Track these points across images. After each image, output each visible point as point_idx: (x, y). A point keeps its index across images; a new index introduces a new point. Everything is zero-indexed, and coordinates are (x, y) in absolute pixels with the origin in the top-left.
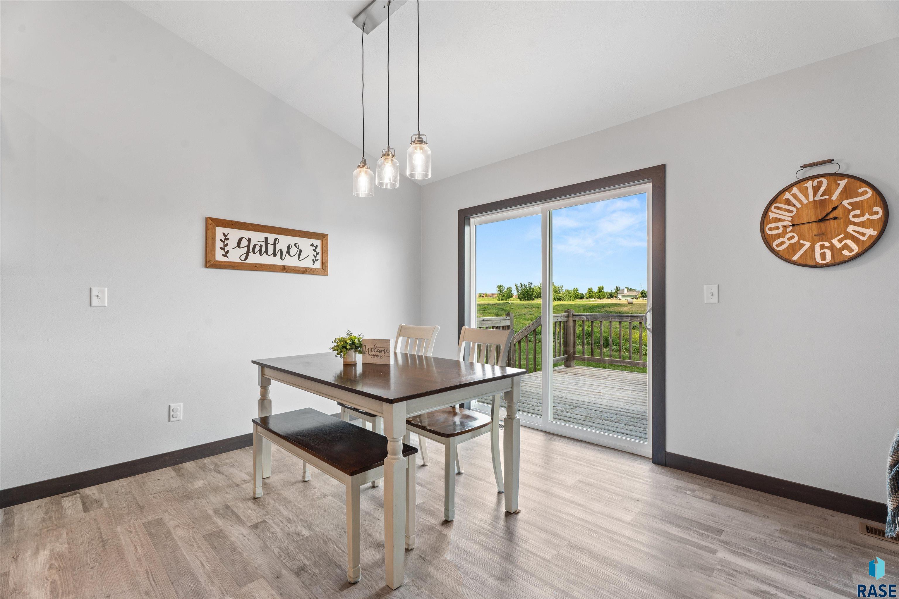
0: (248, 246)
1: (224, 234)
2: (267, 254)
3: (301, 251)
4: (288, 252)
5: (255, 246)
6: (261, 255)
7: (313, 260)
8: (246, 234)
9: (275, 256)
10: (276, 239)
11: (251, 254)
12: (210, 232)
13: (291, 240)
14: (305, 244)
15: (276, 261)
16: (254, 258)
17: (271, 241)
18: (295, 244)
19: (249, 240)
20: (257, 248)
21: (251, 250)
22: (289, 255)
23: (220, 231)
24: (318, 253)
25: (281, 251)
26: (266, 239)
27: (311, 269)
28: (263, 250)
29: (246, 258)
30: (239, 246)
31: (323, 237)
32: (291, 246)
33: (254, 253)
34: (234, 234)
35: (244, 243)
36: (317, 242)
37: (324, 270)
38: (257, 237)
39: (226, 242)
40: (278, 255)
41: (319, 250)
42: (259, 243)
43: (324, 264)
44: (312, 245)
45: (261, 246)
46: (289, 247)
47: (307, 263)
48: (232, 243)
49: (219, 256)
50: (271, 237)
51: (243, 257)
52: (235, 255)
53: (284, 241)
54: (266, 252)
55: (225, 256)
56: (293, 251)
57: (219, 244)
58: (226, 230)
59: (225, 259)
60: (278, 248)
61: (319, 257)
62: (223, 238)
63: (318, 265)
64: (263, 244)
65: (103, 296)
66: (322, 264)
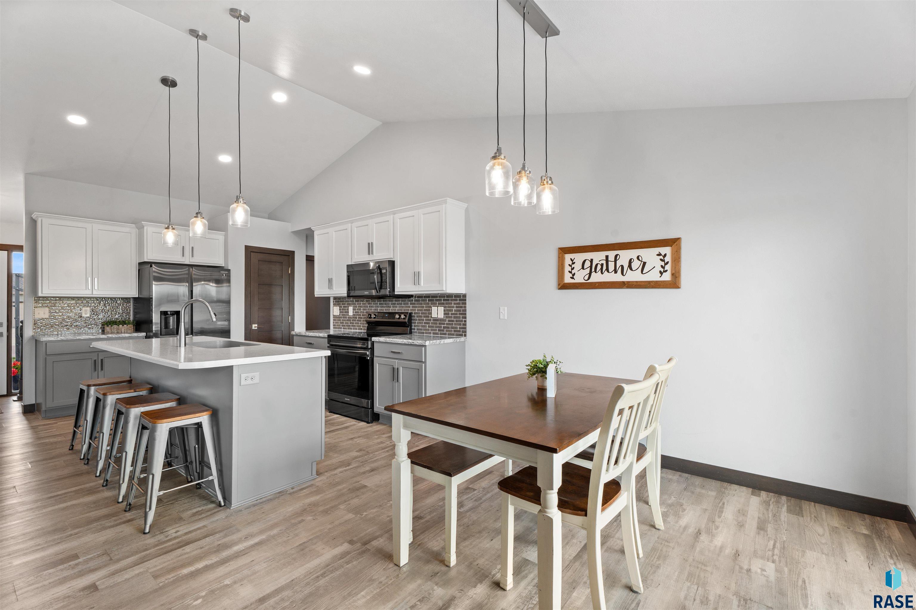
0: (591, 267)
1: (571, 259)
2: (608, 272)
3: (645, 263)
4: (630, 267)
5: (597, 265)
6: (602, 273)
7: (660, 272)
8: (589, 256)
9: (616, 272)
10: (616, 256)
11: (593, 274)
13: (633, 253)
14: (650, 255)
15: (618, 277)
16: (596, 278)
17: (611, 258)
18: (638, 258)
19: (592, 261)
20: (599, 267)
21: (593, 270)
22: (631, 269)
23: (568, 257)
24: (668, 263)
25: (622, 267)
26: (607, 257)
27: (657, 282)
28: (604, 268)
29: (589, 278)
30: (583, 268)
31: (673, 243)
32: (632, 260)
33: (596, 272)
34: (579, 258)
35: (587, 264)
36: (667, 250)
37: (674, 282)
38: (598, 257)
39: (573, 266)
40: (619, 271)
41: (668, 259)
42: (600, 263)
43: (676, 275)
44: (659, 255)
45: (602, 265)
46: (630, 262)
47: (653, 276)
48: (578, 266)
49: (568, 279)
50: (611, 254)
51: (586, 278)
52: (580, 277)
53: (625, 256)
54: (607, 270)
55: (572, 278)
56: (636, 264)
57: (567, 269)
58: (572, 256)
59: (572, 281)
60: (619, 264)
61: (668, 267)
62: (571, 263)
63: (667, 277)
64: (604, 262)
65: (505, 312)
66: (673, 274)
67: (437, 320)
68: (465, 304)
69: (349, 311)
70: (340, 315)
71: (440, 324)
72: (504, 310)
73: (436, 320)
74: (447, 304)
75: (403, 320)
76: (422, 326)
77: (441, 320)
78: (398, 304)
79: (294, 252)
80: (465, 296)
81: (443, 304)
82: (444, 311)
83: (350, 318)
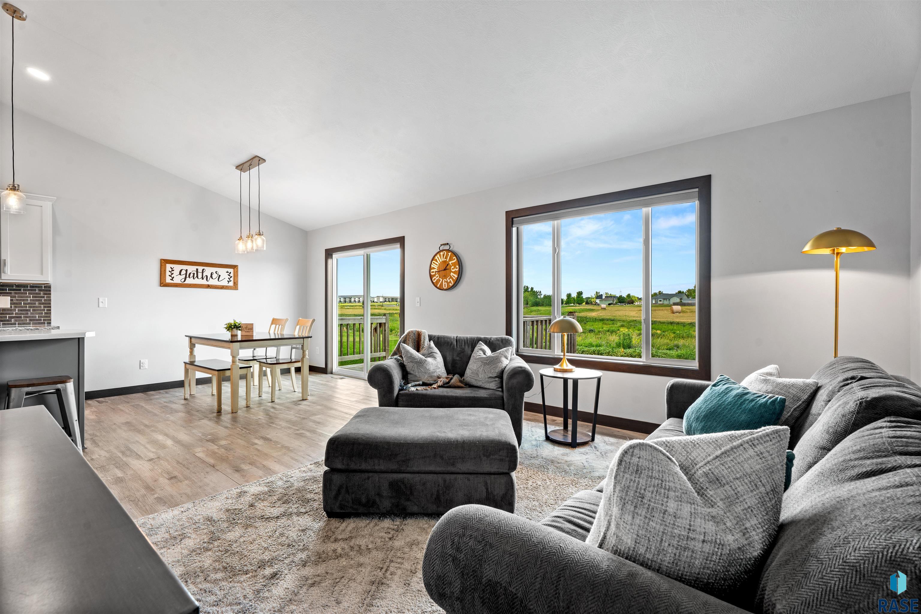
0: (186, 274)
1: (171, 268)
3: (220, 276)
4: (211, 277)
5: (190, 273)
6: (194, 279)
7: (228, 281)
8: (184, 267)
9: (203, 279)
10: (203, 270)
11: (188, 279)
12: (163, 267)
13: (214, 270)
14: (223, 272)
15: (204, 282)
16: (189, 281)
17: (200, 271)
18: (216, 272)
19: (186, 271)
20: (192, 275)
21: (188, 276)
23: (168, 266)
24: (232, 277)
25: (207, 276)
26: (197, 269)
27: (227, 286)
28: (195, 275)
29: (185, 281)
30: (180, 274)
31: (234, 267)
32: (213, 273)
33: (190, 278)
34: (177, 268)
35: (183, 272)
36: (231, 270)
37: (235, 287)
38: (191, 269)
39: (172, 272)
40: (205, 278)
41: (232, 275)
42: (193, 272)
43: (236, 284)
44: (227, 272)
45: (194, 274)
47: (224, 283)
48: (176, 272)
49: (168, 280)
50: (200, 268)
51: (183, 280)
52: (178, 279)
53: (208, 271)
54: (197, 277)
55: (172, 280)
56: (214, 276)
57: (168, 273)
58: (172, 266)
59: (172, 282)
60: (204, 274)
61: (232, 279)
62: (171, 270)
63: (231, 284)
64: (195, 273)
65: (105, 302)
66: (234, 283)
68: (50, 293)
71: (2, 313)
72: (105, 300)
74: (16, 293)
77: (5, 310)
80: (49, 286)
81: (11, 293)
82: (11, 300)
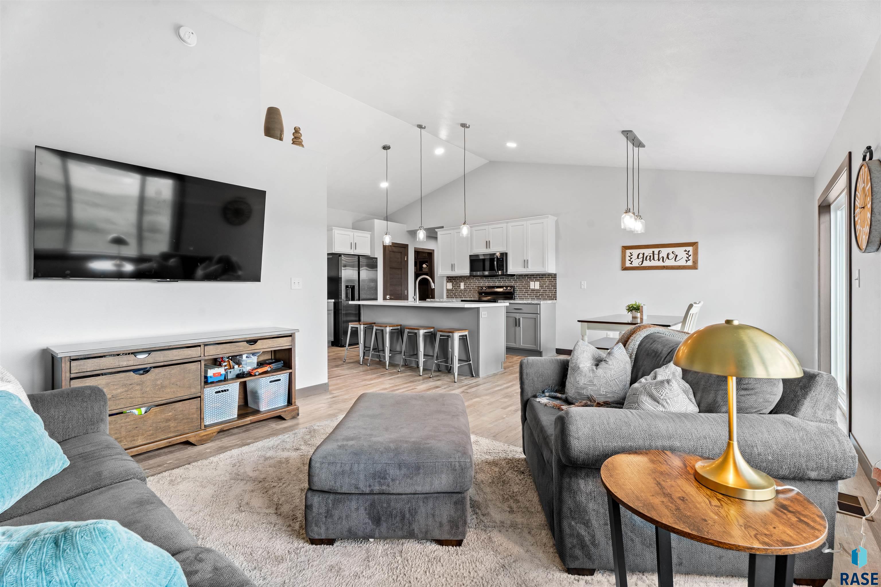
0: (643, 257)
1: (630, 253)
2: (654, 260)
3: (677, 256)
4: (668, 257)
5: (647, 256)
6: (650, 261)
7: (686, 260)
8: (641, 251)
9: (659, 260)
10: (659, 251)
11: (645, 261)
12: (623, 253)
13: (670, 250)
14: (680, 251)
15: (660, 263)
16: (646, 263)
17: (656, 252)
18: (673, 252)
19: (644, 254)
20: (648, 258)
21: (645, 259)
22: (668, 259)
23: (628, 252)
24: (690, 255)
25: (663, 257)
26: (653, 252)
27: (685, 266)
28: (652, 258)
29: (642, 264)
30: (638, 258)
31: (694, 244)
33: (646, 260)
34: (635, 252)
35: (641, 256)
36: (690, 249)
37: (694, 267)
38: (648, 252)
39: (631, 257)
40: (661, 260)
41: (691, 253)
42: (649, 255)
43: (695, 262)
44: (686, 251)
45: (650, 256)
46: (668, 255)
47: (682, 263)
48: (635, 256)
49: (628, 264)
50: (656, 251)
51: (640, 264)
52: (636, 263)
53: (664, 252)
55: (631, 264)
56: (671, 256)
57: (628, 258)
58: (631, 251)
59: (631, 265)
60: (661, 256)
61: (690, 258)
62: (630, 255)
63: (690, 263)
64: (652, 255)
65: (585, 285)
66: (693, 262)
67: (535, 290)
68: (556, 279)
69: (461, 286)
70: (452, 289)
71: (536, 292)
72: (585, 283)
73: (533, 290)
74: (541, 280)
75: (509, 291)
76: (523, 295)
77: (537, 290)
78: (502, 281)
79: (408, 245)
80: (555, 275)
81: (539, 280)
82: (540, 284)
83: (462, 290)
